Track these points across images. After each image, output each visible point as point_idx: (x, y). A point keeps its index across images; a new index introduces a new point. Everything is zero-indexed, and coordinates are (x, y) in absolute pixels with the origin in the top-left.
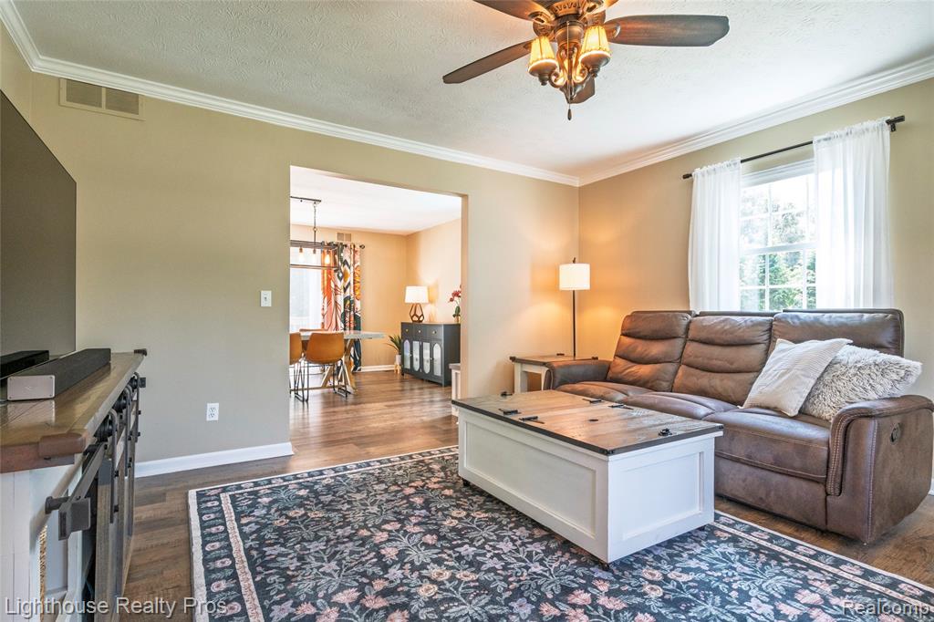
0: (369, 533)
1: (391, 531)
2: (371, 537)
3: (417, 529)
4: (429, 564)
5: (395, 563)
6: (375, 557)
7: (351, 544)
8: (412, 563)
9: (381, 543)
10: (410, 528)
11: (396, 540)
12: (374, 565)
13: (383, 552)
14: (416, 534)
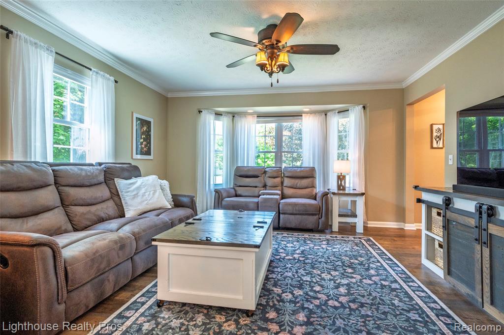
0: (350, 304)
1: (336, 300)
2: (350, 301)
3: (319, 296)
4: (328, 280)
5: (343, 285)
6: (351, 291)
7: (363, 301)
8: (335, 282)
9: (345, 296)
10: (324, 297)
11: (337, 294)
12: (353, 288)
13: (346, 291)
14: (323, 294)
